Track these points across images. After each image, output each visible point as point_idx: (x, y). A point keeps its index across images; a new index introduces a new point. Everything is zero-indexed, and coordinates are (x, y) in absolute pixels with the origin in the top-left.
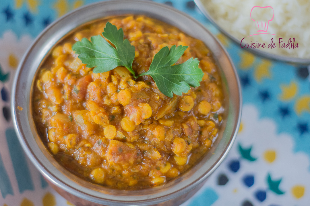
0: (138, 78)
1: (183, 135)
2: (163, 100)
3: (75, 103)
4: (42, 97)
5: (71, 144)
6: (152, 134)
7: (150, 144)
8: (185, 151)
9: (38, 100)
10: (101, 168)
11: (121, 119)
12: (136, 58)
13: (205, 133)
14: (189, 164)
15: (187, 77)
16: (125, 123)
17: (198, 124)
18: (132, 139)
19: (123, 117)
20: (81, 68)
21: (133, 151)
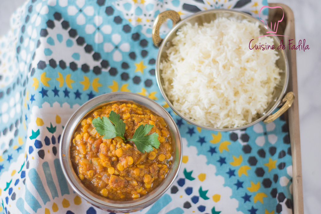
0: (127, 142)
1: (149, 173)
2: (139, 154)
3: (93, 154)
4: (76, 149)
5: (90, 175)
6: (133, 172)
7: (132, 177)
8: (150, 181)
9: (73, 150)
10: (106, 188)
11: (117, 164)
12: (126, 130)
13: (161, 171)
14: (152, 187)
15: (152, 143)
16: (119, 166)
17: (158, 167)
18: (123, 175)
19: (118, 163)
20: (97, 134)
21: (123, 181)
